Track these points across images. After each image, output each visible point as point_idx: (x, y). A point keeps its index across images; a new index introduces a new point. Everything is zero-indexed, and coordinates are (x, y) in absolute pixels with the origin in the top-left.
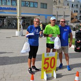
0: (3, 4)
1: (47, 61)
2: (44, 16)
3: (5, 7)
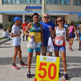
0: (32, 3)
1: (43, 67)
2: (78, 15)
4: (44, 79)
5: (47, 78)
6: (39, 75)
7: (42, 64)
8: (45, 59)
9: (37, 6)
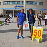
3: (19, 5)
4: (36, 36)
5: (37, 36)
6: (34, 35)
7: (35, 30)
8: (37, 28)
9: (21, 5)
